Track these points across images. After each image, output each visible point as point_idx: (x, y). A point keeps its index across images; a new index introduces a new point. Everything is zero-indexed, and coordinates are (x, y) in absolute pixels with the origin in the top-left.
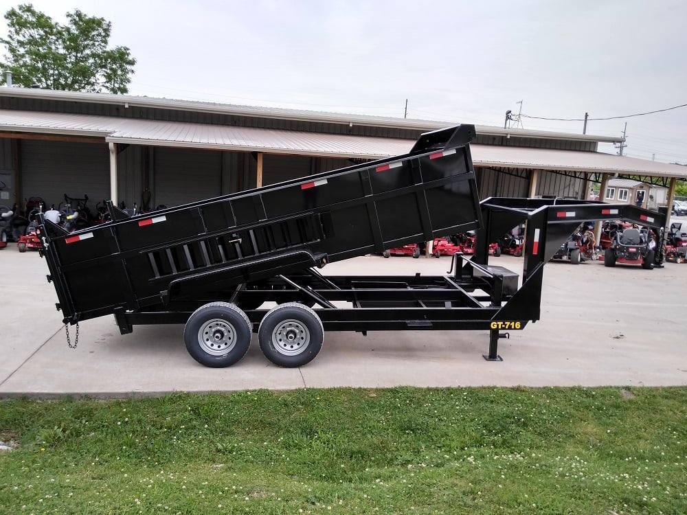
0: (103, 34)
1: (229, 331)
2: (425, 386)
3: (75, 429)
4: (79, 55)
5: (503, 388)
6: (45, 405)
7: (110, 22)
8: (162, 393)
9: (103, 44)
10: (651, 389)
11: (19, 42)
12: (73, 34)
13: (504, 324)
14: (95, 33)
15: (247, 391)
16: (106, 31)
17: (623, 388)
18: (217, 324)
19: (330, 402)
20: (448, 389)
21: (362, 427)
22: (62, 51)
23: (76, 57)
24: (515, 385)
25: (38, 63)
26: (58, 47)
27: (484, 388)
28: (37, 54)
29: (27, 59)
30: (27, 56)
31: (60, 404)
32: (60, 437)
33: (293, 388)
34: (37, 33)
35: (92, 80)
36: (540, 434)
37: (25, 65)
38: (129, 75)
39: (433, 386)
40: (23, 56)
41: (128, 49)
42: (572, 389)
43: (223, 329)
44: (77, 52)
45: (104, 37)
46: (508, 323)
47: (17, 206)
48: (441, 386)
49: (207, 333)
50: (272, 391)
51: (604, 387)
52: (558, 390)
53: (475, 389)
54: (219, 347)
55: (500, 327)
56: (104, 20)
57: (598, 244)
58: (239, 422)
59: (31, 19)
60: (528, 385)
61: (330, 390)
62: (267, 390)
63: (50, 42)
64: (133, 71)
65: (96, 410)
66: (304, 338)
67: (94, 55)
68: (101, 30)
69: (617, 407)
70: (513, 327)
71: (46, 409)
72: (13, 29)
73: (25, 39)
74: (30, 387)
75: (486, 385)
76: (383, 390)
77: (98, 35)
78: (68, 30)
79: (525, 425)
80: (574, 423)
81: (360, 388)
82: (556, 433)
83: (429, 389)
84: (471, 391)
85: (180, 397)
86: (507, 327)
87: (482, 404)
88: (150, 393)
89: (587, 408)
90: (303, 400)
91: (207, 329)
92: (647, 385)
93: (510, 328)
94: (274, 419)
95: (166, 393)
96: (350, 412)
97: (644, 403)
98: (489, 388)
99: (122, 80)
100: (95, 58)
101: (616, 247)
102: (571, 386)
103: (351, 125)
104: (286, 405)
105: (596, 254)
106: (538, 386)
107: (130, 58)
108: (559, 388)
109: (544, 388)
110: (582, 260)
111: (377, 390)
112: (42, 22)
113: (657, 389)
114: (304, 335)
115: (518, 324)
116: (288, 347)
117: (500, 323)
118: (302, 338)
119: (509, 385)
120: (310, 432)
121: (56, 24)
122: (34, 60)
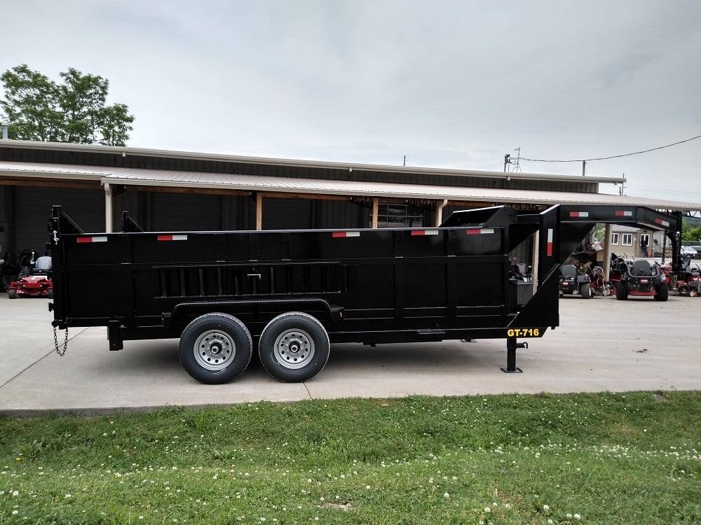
0: (101, 92)
1: (227, 344)
2: (441, 395)
3: (57, 443)
4: (76, 113)
5: (525, 395)
6: (25, 422)
7: (107, 80)
8: (154, 408)
9: (101, 102)
10: (684, 393)
11: (15, 101)
12: (70, 92)
13: (521, 331)
14: (92, 91)
15: (247, 404)
16: (104, 88)
17: (655, 392)
18: (214, 336)
19: (339, 411)
20: (467, 397)
21: (375, 432)
22: (59, 109)
23: (73, 115)
24: (539, 392)
25: (34, 121)
26: (55, 105)
27: (505, 396)
28: (34, 112)
29: (24, 118)
30: (23, 115)
31: (42, 421)
32: (39, 451)
33: (298, 399)
34: (33, 92)
35: (90, 137)
36: (571, 435)
37: (21, 123)
38: (128, 133)
39: (450, 394)
40: (19, 115)
41: (126, 107)
42: (600, 394)
43: (221, 342)
44: (74, 110)
45: (102, 95)
46: (526, 330)
47: (9, 255)
48: (458, 395)
49: (203, 346)
50: (274, 403)
51: (635, 392)
52: (585, 395)
53: (495, 396)
54: (217, 361)
55: (517, 335)
56: (100, 78)
57: (608, 280)
58: (240, 433)
59: (27, 79)
60: (552, 392)
61: (338, 401)
62: (269, 402)
63: (46, 102)
64: (131, 128)
65: (81, 425)
66: (309, 350)
67: (91, 113)
68: (98, 88)
69: (651, 409)
70: (531, 335)
71: (26, 426)
72: (9, 90)
73: (22, 99)
74: (9, 405)
75: (507, 392)
76: (396, 400)
77: (95, 93)
78: (65, 89)
79: (553, 427)
80: (606, 423)
81: (371, 399)
82: (589, 434)
83: (445, 398)
84: (491, 398)
85: (174, 411)
86: (525, 335)
87: (504, 410)
88: (141, 408)
89: (618, 410)
90: (308, 410)
91: (204, 342)
92: (679, 389)
93: (528, 335)
94: (277, 428)
95: (158, 408)
96: (361, 419)
97: (680, 405)
98: (510, 395)
99: (120, 137)
100: (92, 116)
101: (627, 279)
102: (599, 392)
103: (351, 170)
104: (290, 415)
105: (606, 289)
106: (563, 393)
107: (128, 115)
108: (586, 393)
109: (570, 394)
110: (593, 294)
111: (389, 400)
112: (38, 81)
113: (691, 392)
114: (308, 346)
115: (536, 332)
116: (291, 360)
117: (517, 331)
118: (307, 350)
119: (532, 392)
120: (318, 439)
121: (53, 83)
122: (31, 118)
